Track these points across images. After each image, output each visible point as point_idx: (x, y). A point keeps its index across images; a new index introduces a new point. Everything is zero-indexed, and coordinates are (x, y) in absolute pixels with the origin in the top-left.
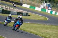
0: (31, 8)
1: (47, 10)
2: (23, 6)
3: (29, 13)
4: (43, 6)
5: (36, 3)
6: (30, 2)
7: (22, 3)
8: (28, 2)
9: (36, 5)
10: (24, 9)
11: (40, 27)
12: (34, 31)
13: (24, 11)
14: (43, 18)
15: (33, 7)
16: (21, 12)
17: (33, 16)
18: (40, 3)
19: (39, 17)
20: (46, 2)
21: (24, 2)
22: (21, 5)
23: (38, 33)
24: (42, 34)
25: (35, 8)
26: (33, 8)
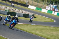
0: (37, 10)
2: (29, 8)
3: (35, 15)
4: (49, 8)
5: (42, 5)
6: (36, 3)
7: (28, 5)
8: (34, 3)
9: (42, 7)
10: (30, 11)
11: (46, 29)
12: (40, 33)
13: (30, 13)
14: (49, 20)
16: (27, 14)
17: (39, 18)
18: (46, 5)
19: (45, 19)
20: (52, 4)
21: (30, 4)
22: (27, 6)
23: (44, 35)
24: (48, 36)
25: (41, 10)
26: (39, 10)
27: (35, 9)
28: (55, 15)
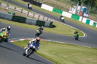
1: (81, 17)
2: (42, 7)
4: (75, 10)
8: (50, 1)
15: (59, 11)
19: (70, 31)
21: (44, 1)
25: (62, 13)
27: (52, 11)
28: (84, 23)
